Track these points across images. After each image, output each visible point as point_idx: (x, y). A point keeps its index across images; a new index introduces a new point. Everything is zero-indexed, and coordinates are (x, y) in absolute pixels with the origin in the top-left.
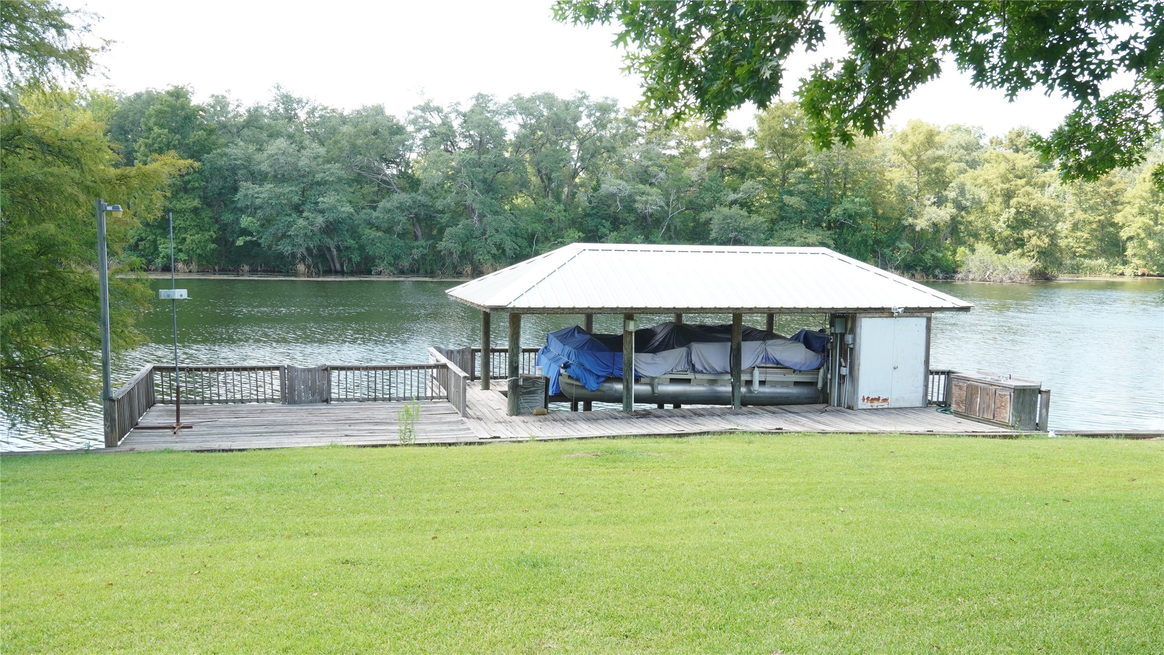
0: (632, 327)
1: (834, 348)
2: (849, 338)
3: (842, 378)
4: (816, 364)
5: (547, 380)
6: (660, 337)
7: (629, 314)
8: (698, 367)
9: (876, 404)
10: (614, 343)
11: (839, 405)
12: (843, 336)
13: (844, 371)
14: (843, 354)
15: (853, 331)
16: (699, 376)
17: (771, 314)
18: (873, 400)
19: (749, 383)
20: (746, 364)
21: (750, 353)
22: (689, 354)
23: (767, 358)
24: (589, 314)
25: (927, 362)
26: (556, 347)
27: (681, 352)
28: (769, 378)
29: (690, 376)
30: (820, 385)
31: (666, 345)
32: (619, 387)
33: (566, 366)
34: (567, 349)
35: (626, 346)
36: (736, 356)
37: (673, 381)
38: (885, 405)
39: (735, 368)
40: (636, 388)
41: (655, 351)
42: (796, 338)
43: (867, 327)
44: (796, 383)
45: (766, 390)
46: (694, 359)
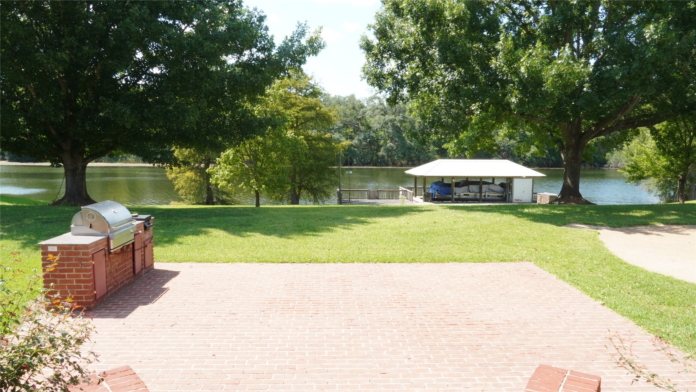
0: (454, 180)
1: (507, 186)
2: (511, 184)
3: (509, 194)
4: (503, 191)
5: (432, 194)
6: (461, 184)
7: (453, 178)
8: (471, 191)
9: (518, 201)
10: (449, 185)
11: (509, 201)
12: (509, 183)
13: (510, 193)
14: (510, 188)
15: (512, 182)
16: (471, 194)
17: (493, 178)
18: (517, 200)
19: (485, 196)
20: (483, 190)
21: (484, 187)
22: (469, 188)
23: (489, 189)
24: (443, 178)
25: (533, 190)
26: (434, 186)
27: (467, 187)
28: (490, 194)
29: (469, 193)
30: (504, 196)
31: (463, 186)
32: (451, 196)
33: (437, 191)
34: (437, 186)
35: (452, 185)
36: (481, 188)
37: (465, 195)
38: (521, 202)
39: (481, 192)
40: (454, 197)
41: (460, 187)
42: (499, 185)
43: (515, 181)
44: (498, 196)
45: (489, 198)
46: (470, 189)
